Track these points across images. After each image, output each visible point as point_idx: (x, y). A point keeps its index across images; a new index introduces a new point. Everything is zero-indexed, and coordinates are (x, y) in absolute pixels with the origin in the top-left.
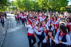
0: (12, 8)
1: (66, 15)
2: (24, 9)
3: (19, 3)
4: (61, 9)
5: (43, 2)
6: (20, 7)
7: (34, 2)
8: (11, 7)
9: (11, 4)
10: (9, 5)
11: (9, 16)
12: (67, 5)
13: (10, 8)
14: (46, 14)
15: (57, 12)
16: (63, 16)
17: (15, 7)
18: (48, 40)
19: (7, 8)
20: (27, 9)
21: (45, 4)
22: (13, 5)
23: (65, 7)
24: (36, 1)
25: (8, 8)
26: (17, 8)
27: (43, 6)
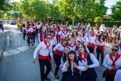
0: (12, 15)
1: (102, 30)
2: (35, 18)
3: (25, 6)
4: (96, 20)
5: (67, 6)
6: (27, 13)
7: (51, 6)
8: (12, 12)
9: (12, 7)
10: (8, 8)
11: (7, 28)
12: (105, 14)
13: (9, 15)
14: (70, 27)
15: (89, 25)
16: (98, 32)
17: (19, 12)
18: (69, 68)
19: (3, 14)
20: (39, 18)
21: (70, 11)
22: (15, 10)
23: (103, 17)
24: (55, 5)
25: (6, 14)
26: (21, 14)
27: (65, 13)
